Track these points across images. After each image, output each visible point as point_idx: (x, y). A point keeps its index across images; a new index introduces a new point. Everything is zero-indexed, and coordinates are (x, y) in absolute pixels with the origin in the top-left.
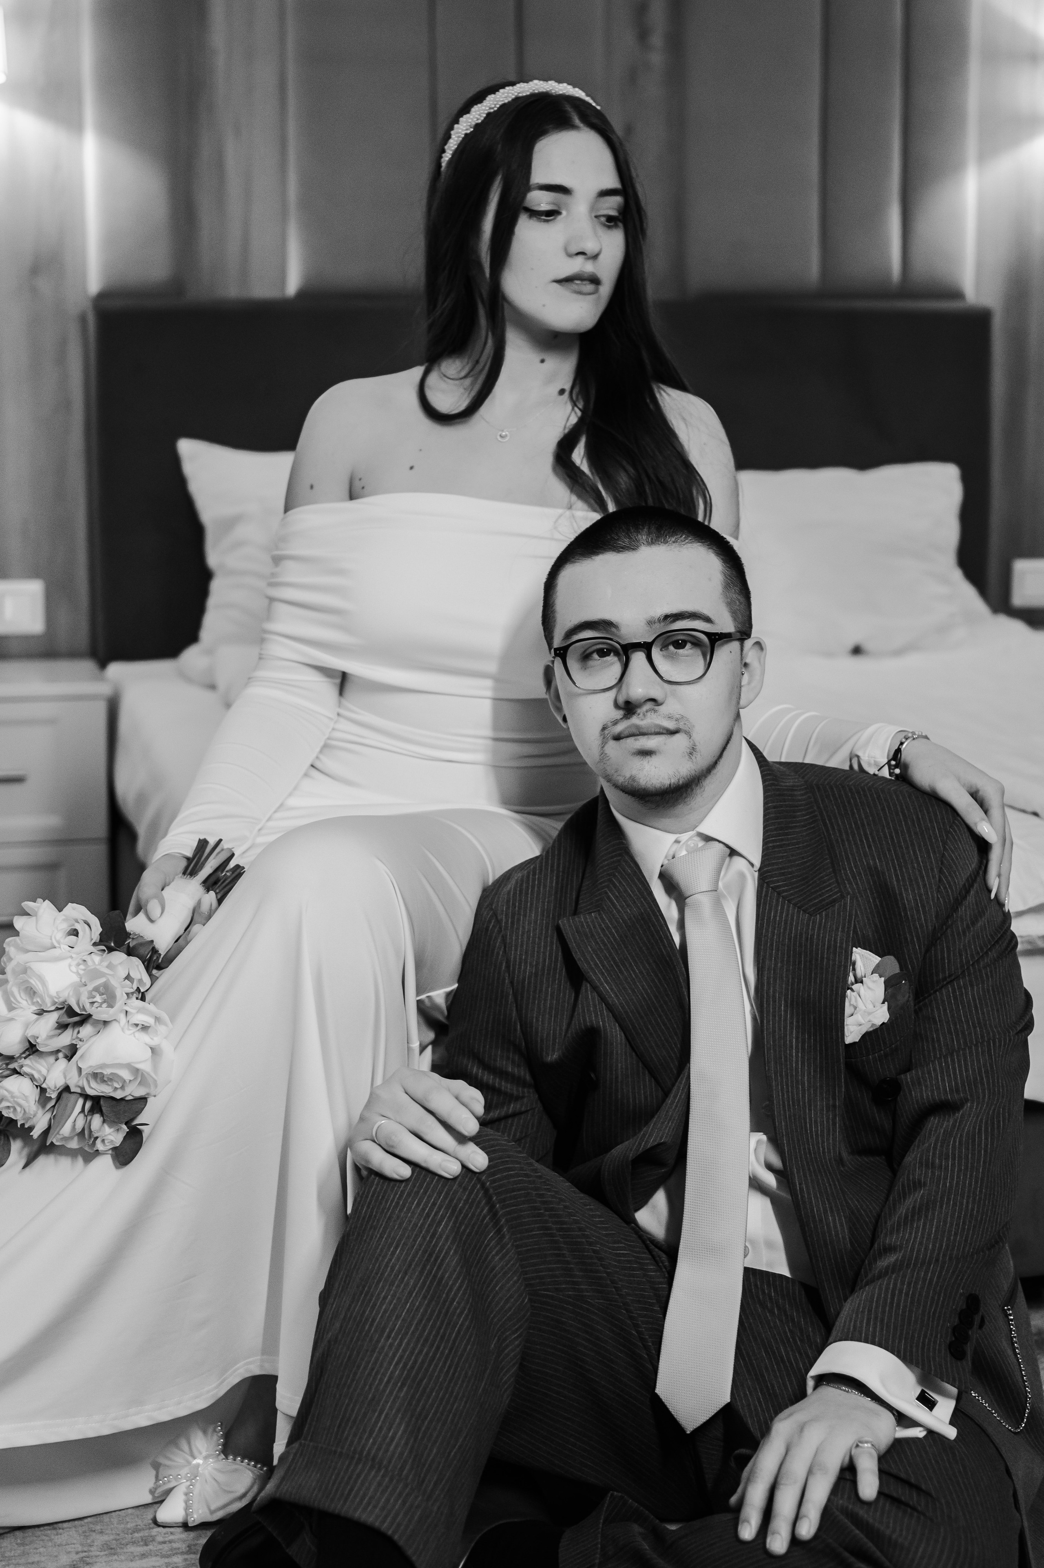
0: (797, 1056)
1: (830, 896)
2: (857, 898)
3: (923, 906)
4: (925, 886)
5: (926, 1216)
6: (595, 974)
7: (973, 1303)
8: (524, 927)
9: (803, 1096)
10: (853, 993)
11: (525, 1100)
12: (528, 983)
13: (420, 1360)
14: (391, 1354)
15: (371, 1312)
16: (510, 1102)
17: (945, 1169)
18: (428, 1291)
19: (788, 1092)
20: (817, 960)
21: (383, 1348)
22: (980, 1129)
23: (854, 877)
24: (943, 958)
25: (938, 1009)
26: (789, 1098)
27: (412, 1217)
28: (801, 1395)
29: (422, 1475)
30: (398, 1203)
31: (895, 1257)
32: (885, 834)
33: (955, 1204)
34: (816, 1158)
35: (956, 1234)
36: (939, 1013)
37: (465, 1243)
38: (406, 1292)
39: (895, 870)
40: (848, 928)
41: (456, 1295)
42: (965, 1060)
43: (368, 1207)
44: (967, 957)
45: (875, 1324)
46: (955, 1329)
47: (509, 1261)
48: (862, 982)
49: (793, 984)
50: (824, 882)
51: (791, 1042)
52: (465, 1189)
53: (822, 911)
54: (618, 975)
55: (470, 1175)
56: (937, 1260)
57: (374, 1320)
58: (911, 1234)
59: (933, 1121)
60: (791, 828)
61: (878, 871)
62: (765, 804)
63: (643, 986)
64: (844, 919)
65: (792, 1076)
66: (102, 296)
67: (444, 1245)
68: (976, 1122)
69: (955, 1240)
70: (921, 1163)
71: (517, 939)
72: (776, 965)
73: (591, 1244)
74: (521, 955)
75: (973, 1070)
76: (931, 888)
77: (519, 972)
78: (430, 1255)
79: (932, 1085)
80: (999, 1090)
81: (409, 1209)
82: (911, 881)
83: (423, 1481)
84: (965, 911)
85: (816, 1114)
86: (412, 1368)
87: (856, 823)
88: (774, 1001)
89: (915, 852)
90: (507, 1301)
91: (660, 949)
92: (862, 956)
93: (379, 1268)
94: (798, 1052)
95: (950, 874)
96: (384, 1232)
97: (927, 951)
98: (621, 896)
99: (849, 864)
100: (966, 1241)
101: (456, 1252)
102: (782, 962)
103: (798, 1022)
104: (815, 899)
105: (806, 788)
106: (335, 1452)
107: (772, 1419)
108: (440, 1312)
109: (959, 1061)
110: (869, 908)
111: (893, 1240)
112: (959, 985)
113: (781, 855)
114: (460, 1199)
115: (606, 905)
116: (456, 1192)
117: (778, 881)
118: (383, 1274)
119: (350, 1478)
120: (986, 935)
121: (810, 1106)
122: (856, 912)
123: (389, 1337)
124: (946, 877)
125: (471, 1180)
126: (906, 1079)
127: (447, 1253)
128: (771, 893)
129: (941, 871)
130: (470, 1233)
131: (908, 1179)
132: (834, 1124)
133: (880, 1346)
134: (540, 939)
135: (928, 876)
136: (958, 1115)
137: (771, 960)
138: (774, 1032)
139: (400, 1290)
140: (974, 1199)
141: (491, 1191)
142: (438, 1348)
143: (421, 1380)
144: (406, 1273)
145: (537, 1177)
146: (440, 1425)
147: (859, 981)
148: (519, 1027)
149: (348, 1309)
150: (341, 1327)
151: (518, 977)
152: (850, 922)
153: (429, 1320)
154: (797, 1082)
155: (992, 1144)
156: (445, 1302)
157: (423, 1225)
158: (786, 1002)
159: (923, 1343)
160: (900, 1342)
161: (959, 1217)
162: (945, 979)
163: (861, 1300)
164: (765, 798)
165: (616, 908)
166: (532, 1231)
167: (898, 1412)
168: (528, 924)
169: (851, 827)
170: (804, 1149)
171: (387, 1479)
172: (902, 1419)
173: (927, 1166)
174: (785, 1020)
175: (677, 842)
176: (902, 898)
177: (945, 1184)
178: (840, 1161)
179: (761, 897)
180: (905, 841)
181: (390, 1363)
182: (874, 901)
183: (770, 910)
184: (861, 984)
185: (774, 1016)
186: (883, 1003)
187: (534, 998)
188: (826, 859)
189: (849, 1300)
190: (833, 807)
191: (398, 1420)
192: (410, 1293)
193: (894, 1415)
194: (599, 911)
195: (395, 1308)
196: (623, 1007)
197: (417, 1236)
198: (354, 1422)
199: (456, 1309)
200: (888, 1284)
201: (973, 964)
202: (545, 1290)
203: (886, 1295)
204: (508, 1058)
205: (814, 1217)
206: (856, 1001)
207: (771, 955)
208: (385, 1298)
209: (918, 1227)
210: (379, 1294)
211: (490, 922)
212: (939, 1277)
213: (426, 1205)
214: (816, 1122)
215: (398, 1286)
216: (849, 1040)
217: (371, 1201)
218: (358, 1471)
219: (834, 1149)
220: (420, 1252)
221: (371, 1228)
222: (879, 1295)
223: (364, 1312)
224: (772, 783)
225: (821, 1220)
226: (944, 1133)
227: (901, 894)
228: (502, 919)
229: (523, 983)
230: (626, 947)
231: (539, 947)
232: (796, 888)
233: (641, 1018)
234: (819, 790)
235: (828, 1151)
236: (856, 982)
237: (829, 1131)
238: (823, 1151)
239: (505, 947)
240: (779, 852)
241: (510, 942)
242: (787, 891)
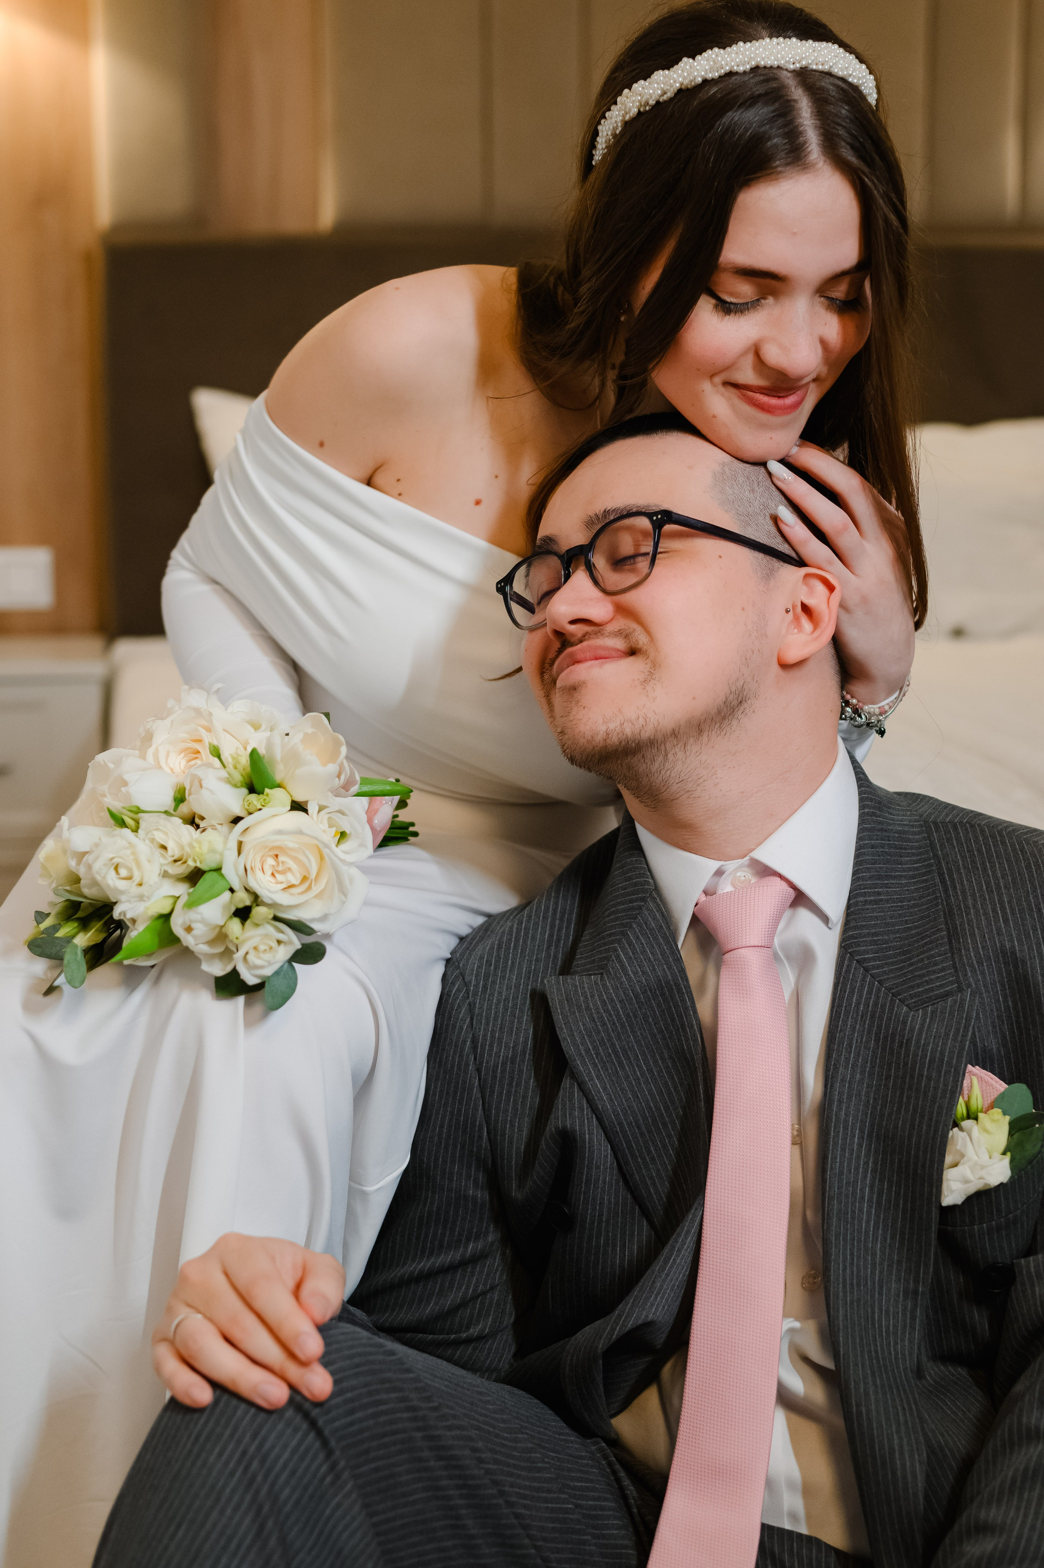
0: (869, 1213)
1: (942, 986)
2: (980, 994)
6: (584, 1063)
8: (500, 993)
9: (873, 1273)
10: (961, 1134)
12: (502, 1072)
19: (852, 1264)
20: (912, 1077)
23: (980, 963)
26: (853, 1274)
32: (1029, 905)
34: (885, 1366)
40: (962, 1036)
48: (976, 1119)
49: (874, 1107)
50: (935, 964)
51: (863, 1191)
53: (928, 1006)
54: (616, 1069)
61: (1017, 958)
62: (859, 839)
63: (650, 1090)
64: (959, 1023)
65: (859, 1241)
66: (113, 229)
71: (489, 1009)
72: (853, 1076)
74: (493, 1031)
77: (490, 1055)
85: (888, 1302)
87: (988, 884)
88: (846, 1128)
91: (680, 1040)
92: (980, 1079)
94: (871, 1207)
98: (635, 958)
99: (974, 942)
102: (863, 1072)
103: (875, 1163)
104: (918, 985)
105: (921, 826)
110: (997, 1010)
111: (993, 1514)
113: (875, 914)
115: (613, 968)
117: (867, 952)
121: (881, 1288)
122: (978, 1014)
126: (1028, 1267)
128: (855, 968)
132: (913, 1318)
137: (846, 1067)
147: (972, 1116)
148: (485, 1134)
151: (487, 1062)
152: (966, 1028)
154: (866, 1251)
158: (862, 1131)
164: (861, 830)
165: (627, 974)
168: (507, 989)
169: (981, 889)
170: (870, 1352)
174: (858, 1157)
175: (719, 873)
179: (840, 973)
182: (1005, 1001)
183: (852, 992)
184: (975, 1122)
185: (843, 1150)
186: (1004, 1153)
187: (509, 1094)
188: (940, 930)
190: (956, 857)
194: (602, 974)
196: (616, 1115)
205: (875, 1457)
206: (964, 1146)
207: (847, 1060)
214: (887, 1312)
216: (946, 1200)
219: (911, 1354)
224: (873, 812)
228: (470, 982)
229: (494, 1071)
230: (633, 1032)
231: (520, 1023)
232: (893, 964)
233: (642, 1134)
234: (937, 829)
235: (903, 1354)
236: (969, 1117)
237: (905, 1327)
238: (896, 1354)
239: (472, 1019)
240: (873, 910)
241: (480, 1014)
242: (878, 967)
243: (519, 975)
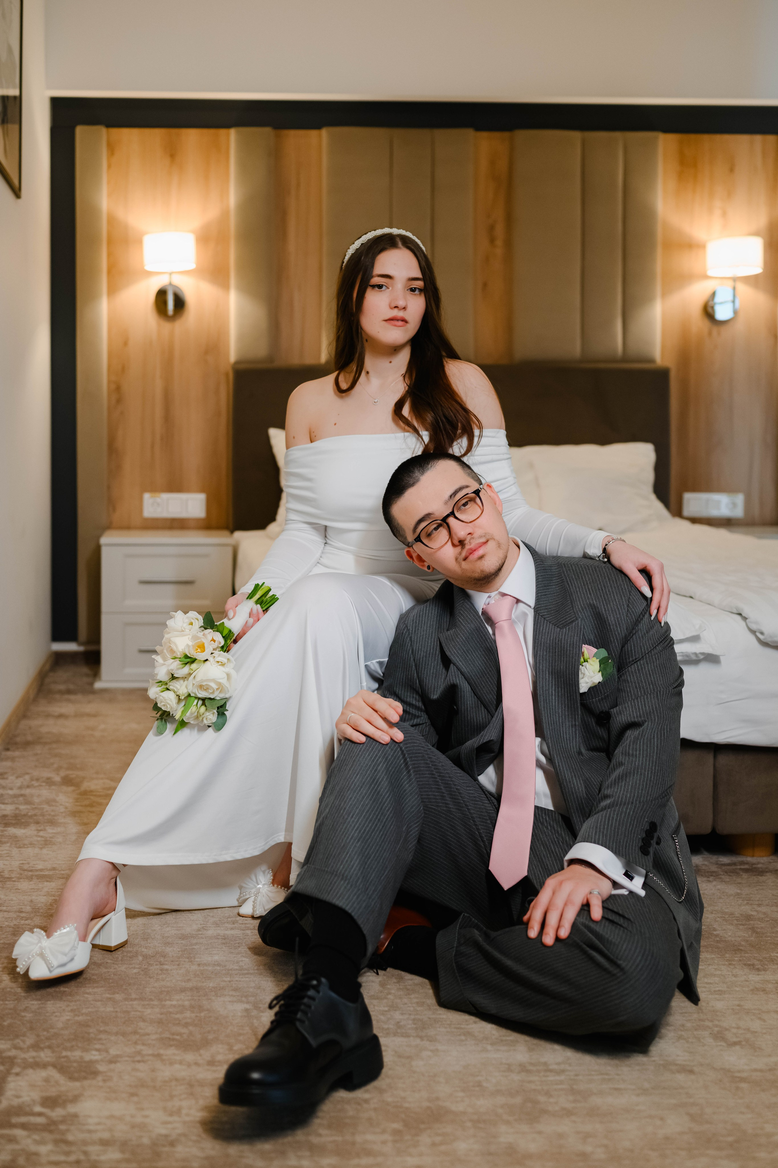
1: (570, 619)
2: (584, 620)
3: (619, 624)
4: (620, 613)
5: (626, 780)
6: (456, 659)
7: (653, 827)
8: (421, 633)
9: (559, 720)
10: (583, 667)
11: (422, 718)
12: (422, 660)
13: (367, 830)
14: (353, 825)
15: (344, 805)
16: (414, 719)
17: (635, 756)
18: (372, 797)
19: (551, 717)
20: (564, 651)
21: (349, 822)
22: (654, 736)
23: (583, 610)
24: (631, 650)
25: (630, 676)
26: (551, 720)
27: (366, 760)
28: (563, 869)
29: (367, 886)
30: (359, 754)
31: (610, 801)
32: (598, 588)
33: (641, 774)
34: (566, 751)
35: (642, 790)
36: (630, 678)
37: (391, 776)
38: (361, 797)
39: (604, 606)
40: (580, 635)
41: (386, 800)
42: (644, 701)
43: (344, 755)
44: (644, 649)
45: (599, 834)
46: (643, 839)
47: (413, 788)
48: (587, 662)
49: (552, 663)
50: (567, 612)
51: (552, 692)
52: (392, 750)
53: (567, 627)
55: (395, 743)
56: (632, 803)
57: (345, 809)
58: (618, 789)
59: (629, 733)
60: (550, 586)
61: (595, 605)
62: (536, 574)
63: (478, 663)
64: (578, 631)
65: (552, 709)
66: (237, 363)
67: (381, 776)
68: (651, 732)
69: (642, 793)
70: (622, 753)
71: (417, 639)
72: (543, 653)
73: (455, 785)
75: (649, 707)
76: (623, 615)
77: (418, 655)
78: (374, 780)
79: (627, 714)
80: (664, 716)
81: (364, 757)
82: (612, 611)
83: (367, 889)
84: (643, 626)
85: (566, 729)
86: (364, 833)
87: (584, 583)
88: (543, 672)
89: (614, 596)
90: (412, 807)
91: (486, 644)
92: (588, 649)
93: (348, 784)
94: (556, 697)
95: (633, 607)
96: (352, 767)
97: (623, 647)
98: (465, 620)
99: (580, 603)
100: (648, 793)
101: (387, 779)
102: (546, 652)
103: (555, 682)
104: (562, 621)
105: (558, 566)
106: (324, 870)
107: (546, 879)
108: (378, 808)
109: (641, 702)
110: (591, 625)
111: (608, 792)
112: (640, 663)
114: (389, 754)
115: (459, 625)
116: (388, 751)
117: (544, 612)
118: (350, 787)
119: (331, 883)
120: (655, 639)
121: (563, 725)
122: (584, 627)
123: (352, 817)
124: (631, 609)
125: (395, 746)
126: (615, 712)
127: (382, 780)
128: (541, 618)
129: (628, 606)
130: (394, 772)
131: (616, 762)
132: (576, 734)
133: (602, 845)
134: (428, 639)
135: (621, 609)
136: (641, 729)
137: (541, 651)
138: (543, 687)
139: (359, 795)
140: (652, 772)
141: (405, 752)
142: (376, 825)
143: (368, 840)
144: (362, 787)
145: (428, 748)
146: (376, 862)
148: (418, 682)
149: (333, 803)
150: (329, 811)
152: (581, 632)
153: (372, 811)
154: (556, 712)
155: (661, 744)
156: (380, 803)
157: (370, 765)
158: (549, 672)
159: (626, 846)
160: (613, 844)
161: (643, 781)
162: (633, 661)
163: (592, 822)
166: (425, 775)
167: (613, 880)
168: (423, 632)
169: (581, 585)
170: (560, 746)
171: (349, 886)
172: (616, 885)
173: (626, 755)
174: (549, 681)
175: (489, 597)
176: (608, 620)
177: (635, 764)
178: (580, 753)
179: (535, 620)
180: (609, 591)
181: (353, 830)
182: (594, 622)
183: (540, 627)
185: (543, 679)
186: (599, 672)
187: (425, 668)
188: (568, 601)
189: (586, 822)
190: (572, 575)
191: (355, 857)
192: (363, 797)
193: (611, 881)
194: (455, 627)
195: (356, 803)
196: (469, 673)
197: (368, 770)
198: (334, 856)
199: (386, 807)
200: (606, 814)
201: (648, 653)
202: (431, 805)
203: (605, 820)
204: (413, 697)
205: (566, 780)
206: (584, 670)
207: (541, 649)
208: (351, 798)
209: (621, 786)
210: (348, 797)
211: (404, 630)
212: (633, 812)
213: (372, 756)
214: (566, 733)
215: (358, 793)
216: (582, 691)
217: (346, 752)
218: (335, 880)
219: (576, 746)
220: (369, 778)
221: (345, 765)
222: (602, 819)
223: (340, 804)
224: (540, 564)
225: (570, 782)
226: (634, 738)
227: (607, 618)
228: (410, 629)
229: (420, 660)
230: (469, 644)
231: (428, 643)
232: (553, 615)
233: (478, 678)
234: (565, 567)
235: (573, 747)
236: (585, 662)
237: (573, 737)
238: (570, 747)
239: (411, 643)
240: (544, 598)
241: (414, 641)
242: (548, 617)
243: (427, 627)
